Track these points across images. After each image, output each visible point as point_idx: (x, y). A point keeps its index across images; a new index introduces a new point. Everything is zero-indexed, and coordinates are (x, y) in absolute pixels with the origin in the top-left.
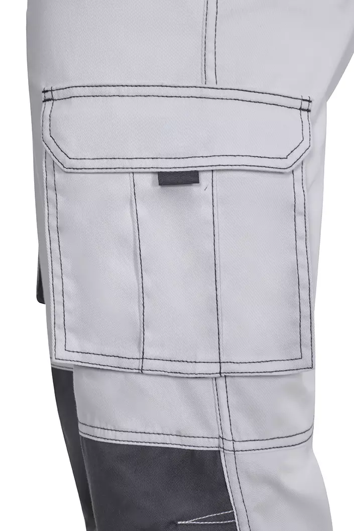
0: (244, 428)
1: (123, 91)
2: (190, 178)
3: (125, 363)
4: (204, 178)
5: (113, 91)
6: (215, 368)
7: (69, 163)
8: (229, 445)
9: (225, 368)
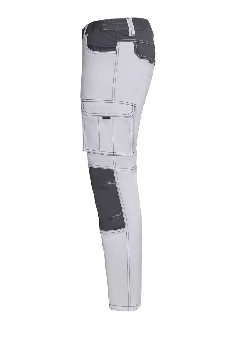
0: (118, 166)
1: (97, 101)
2: (108, 118)
3: (96, 152)
4: (111, 118)
5: (95, 101)
6: (113, 154)
7: (86, 114)
8: (115, 169)
9: (114, 154)
